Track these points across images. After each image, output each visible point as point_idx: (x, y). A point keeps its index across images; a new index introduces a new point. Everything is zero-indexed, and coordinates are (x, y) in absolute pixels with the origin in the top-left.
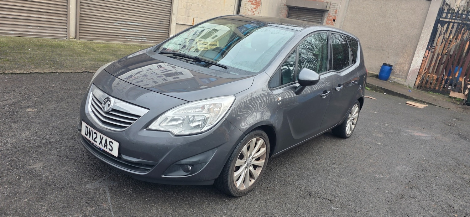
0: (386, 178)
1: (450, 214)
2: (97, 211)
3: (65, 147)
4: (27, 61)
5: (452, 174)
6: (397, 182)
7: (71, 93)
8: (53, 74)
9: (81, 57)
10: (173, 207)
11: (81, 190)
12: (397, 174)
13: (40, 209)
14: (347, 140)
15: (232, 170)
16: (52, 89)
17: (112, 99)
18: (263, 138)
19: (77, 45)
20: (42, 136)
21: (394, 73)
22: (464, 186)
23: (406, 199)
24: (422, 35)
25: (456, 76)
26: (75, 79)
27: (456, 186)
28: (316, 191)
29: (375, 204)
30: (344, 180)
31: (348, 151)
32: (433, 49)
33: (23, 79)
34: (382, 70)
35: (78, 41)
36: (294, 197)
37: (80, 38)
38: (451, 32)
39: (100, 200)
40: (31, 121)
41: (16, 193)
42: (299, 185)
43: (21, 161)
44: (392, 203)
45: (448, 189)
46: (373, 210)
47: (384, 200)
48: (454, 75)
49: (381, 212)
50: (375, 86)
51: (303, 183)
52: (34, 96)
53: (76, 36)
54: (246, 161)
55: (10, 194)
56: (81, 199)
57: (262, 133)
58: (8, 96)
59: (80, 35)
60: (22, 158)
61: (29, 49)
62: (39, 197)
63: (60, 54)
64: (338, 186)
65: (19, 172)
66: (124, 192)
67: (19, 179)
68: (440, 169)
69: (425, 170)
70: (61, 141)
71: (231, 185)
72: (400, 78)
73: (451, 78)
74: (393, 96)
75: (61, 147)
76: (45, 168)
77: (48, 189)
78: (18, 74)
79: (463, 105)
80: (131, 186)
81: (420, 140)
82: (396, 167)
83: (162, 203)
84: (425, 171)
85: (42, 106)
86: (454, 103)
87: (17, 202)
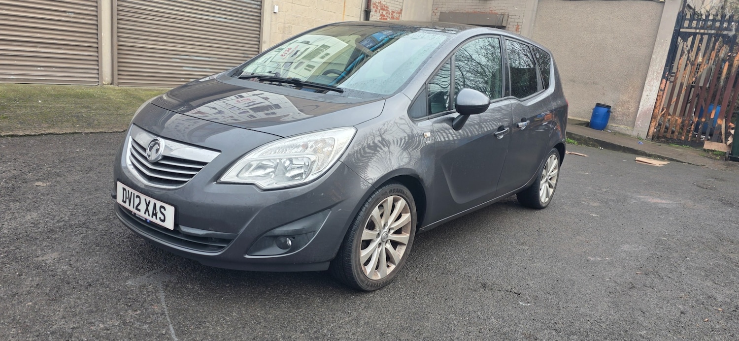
0: (606, 261)
1: (710, 308)
2: (144, 316)
3: (93, 232)
4: (36, 118)
5: (711, 254)
6: (624, 267)
7: (105, 159)
8: (76, 135)
9: (121, 110)
10: (265, 308)
11: (118, 288)
12: (623, 256)
13: (51, 316)
14: (542, 211)
15: (357, 245)
16: (75, 155)
17: (162, 142)
18: (405, 197)
19: (115, 93)
20: (57, 218)
21: (614, 118)
22: (731, 269)
23: (639, 289)
24: (654, 56)
25: (712, 117)
26: (112, 141)
27: (718, 269)
28: (493, 281)
29: (590, 296)
30: (538, 265)
31: (544, 226)
32: (673, 76)
33: (30, 143)
34: (595, 115)
35: (117, 88)
36: (459, 290)
37: (119, 84)
38: (699, 49)
39: (149, 301)
40: (41, 199)
41: (15, 295)
42: (467, 274)
43: (23, 252)
44: (616, 295)
45: (706, 274)
46: (586, 305)
47: (603, 292)
48: (708, 115)
49: (599, 307)
50: (585, 137)
51: (474, 271)
52: (47, 166)
53: (113, 80)
54: (379, 234)
55: (5, 297)
56: (119, 300)
57: (402, 189)
58: (6, 167)
59: (118, 79)
60: (25, 247)
61: (40, 101)
62: (50, 298)
63: (87, 107)
64: (529, 274)
65: (20, 267)
66: (186, 289)
67: (20, 275)
68: (692, 247)
69: (669, 248)
70: (88, 224)
71: (357, 271)
72: (624, 124)
73: (703, 120)
74: (614, 150)
75: (87, 231)
76: (62, 260)
77: (66, 288)
78: (21, 136)
79: (726, 160)
80: (199, 281)
81: (659, 208)
82: (621, 246)
83: (248, 303)
84: (669, 250)
85: (58, 178)
86: (712, 158)
87: (15, 307)
